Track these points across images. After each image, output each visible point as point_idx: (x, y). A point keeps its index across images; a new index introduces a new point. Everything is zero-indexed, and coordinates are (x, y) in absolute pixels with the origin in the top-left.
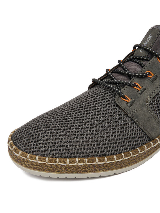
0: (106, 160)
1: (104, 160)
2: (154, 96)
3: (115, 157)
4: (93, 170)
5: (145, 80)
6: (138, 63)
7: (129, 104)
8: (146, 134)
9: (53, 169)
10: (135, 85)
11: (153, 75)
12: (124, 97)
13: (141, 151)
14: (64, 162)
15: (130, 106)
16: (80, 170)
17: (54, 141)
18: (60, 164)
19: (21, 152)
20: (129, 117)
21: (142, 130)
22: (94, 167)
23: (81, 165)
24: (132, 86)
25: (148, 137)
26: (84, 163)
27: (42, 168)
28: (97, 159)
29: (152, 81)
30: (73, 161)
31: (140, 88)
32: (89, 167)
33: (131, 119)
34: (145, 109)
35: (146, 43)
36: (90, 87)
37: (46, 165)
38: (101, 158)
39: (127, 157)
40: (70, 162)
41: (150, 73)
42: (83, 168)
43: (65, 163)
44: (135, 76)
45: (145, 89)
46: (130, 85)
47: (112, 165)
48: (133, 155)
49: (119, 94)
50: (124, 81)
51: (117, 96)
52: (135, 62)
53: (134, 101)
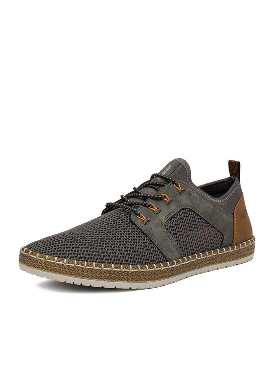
0: (122, 268)
1: (120, 268)
2: (169, 218)
3: (131, 266)
4: (109, 277)
5: (161, 203)
6: (154, 188)
7: (144, 222)
8: (162, 254)
9: (70, 271)
10: (150, 206)
11: (168, 198)
12: (139, 215)
13: (157, 267)
14: (82, 263)
15: (146, 224)
16: (96, 276)
17: (66, 249)
18: (78, 265)
19: (38, 254)
20: (144, 234)
21: (158, 248)
22: (110, 274)
23: (97, 270)
24: (147, 207)
25: (164, 256)
26: (100, 267)
27: (59, 269)
28: (113, 265)
29: (168, 204)
30: (90, 264)
31: (155, 209)
32: (105, 273)
33: (147, 236)
34: (161, 229)
35: (165, 172)
36: (104, 212)
37: (64, 266)
38: (117, 265)
39: (143, 269)
40: (87, 265)
41: (165, 196)
42: (99, 274)
43: (83, 265)
44: (150, 197)
45: (160, 211)
46: (145, 205)
47: (128, 275)
48: (149, 268)
49: (135, 212)
50: (139, 202)
51: (133, 214)
52: (152, 187)
53: (149, 220)
